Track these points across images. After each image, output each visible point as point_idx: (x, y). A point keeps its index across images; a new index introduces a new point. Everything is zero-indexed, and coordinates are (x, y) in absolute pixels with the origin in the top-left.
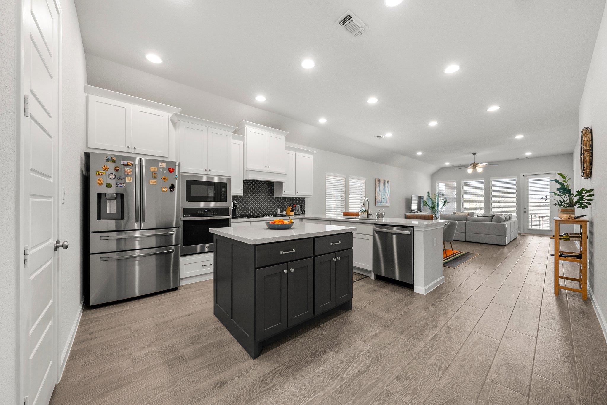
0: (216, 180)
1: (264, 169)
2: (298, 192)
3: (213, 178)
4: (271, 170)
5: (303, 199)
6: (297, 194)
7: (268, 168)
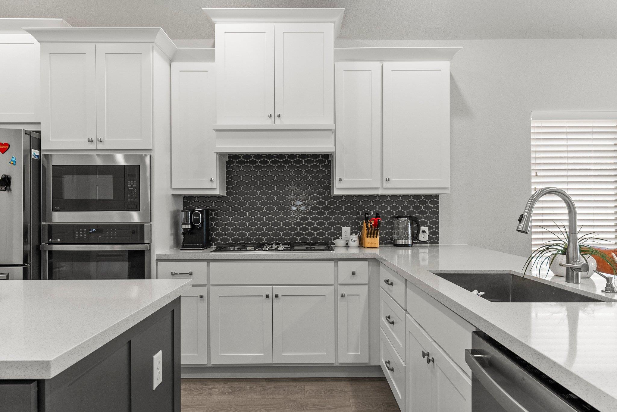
0: (120, 160)
1: (267, 123)
2: (388, 180)
3: (112, 157)
4: (286, 122)
5: (434, 199)
6: (386, 185)
7: (277, 120)
